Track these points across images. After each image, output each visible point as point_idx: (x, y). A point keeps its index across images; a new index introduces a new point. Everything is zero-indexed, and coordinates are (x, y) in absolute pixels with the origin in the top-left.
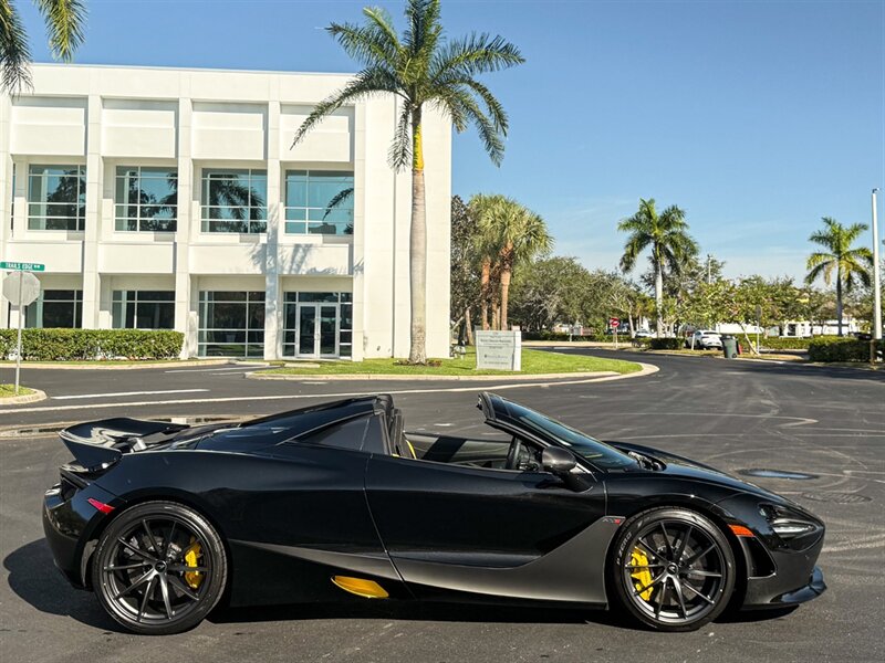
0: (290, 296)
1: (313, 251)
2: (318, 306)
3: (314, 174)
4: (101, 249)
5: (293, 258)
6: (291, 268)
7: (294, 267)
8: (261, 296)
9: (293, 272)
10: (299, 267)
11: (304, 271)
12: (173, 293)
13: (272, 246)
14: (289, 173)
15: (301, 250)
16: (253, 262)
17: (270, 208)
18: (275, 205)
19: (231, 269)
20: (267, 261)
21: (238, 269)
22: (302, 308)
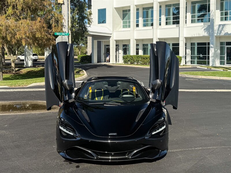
1: (226, 26)
4: (158, 31)
6: (218, 33)
7: (219, 32)
8: (209, 44)
9: (218, 34)
10: (221, 32)
11: (223, 33)
12: (179, 43)
15: (221, 26)
16: (204, 31)
17: (211, 12)
18: (213, 11)
19: (196, 34)
20: (210, 31)
21: (199, 34)
22: (227, 48)
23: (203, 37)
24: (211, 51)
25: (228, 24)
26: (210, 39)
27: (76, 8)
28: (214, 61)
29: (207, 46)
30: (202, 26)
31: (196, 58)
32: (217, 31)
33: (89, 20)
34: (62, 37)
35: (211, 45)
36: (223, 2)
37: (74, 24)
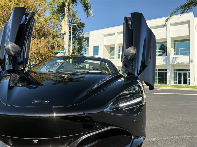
0: (174, 70)
1: (178, 58)
2: (182, 72)
3: (181, 41)
5: (173, 60)
6: (172, 62)
7: (173, 62)
8: (166, 70)
9: (173, 64)
10: (174, 62)
11: (176, 63)
13: (168, 58)
14: (175, 41)
15: (175, 58)
16: (163, 61)
17: (168, 49)
18: (169, 48)
19: (158, 63)
20: (167, 61)
21: (160, 63)
22: (178, 73)
23: (163, 65)
24: (168, 75)
25: (179, 57)
26: (167, 66)
27: (77, 41)
28: (170, 81)
29: (165, 72)
30: (161, 58)
31: (158, 80)
32: (172, 61)
33: (85, 49)
34: (61, 54)
35: (168, 71)
36: (175, 43)
37: (75, 51)
